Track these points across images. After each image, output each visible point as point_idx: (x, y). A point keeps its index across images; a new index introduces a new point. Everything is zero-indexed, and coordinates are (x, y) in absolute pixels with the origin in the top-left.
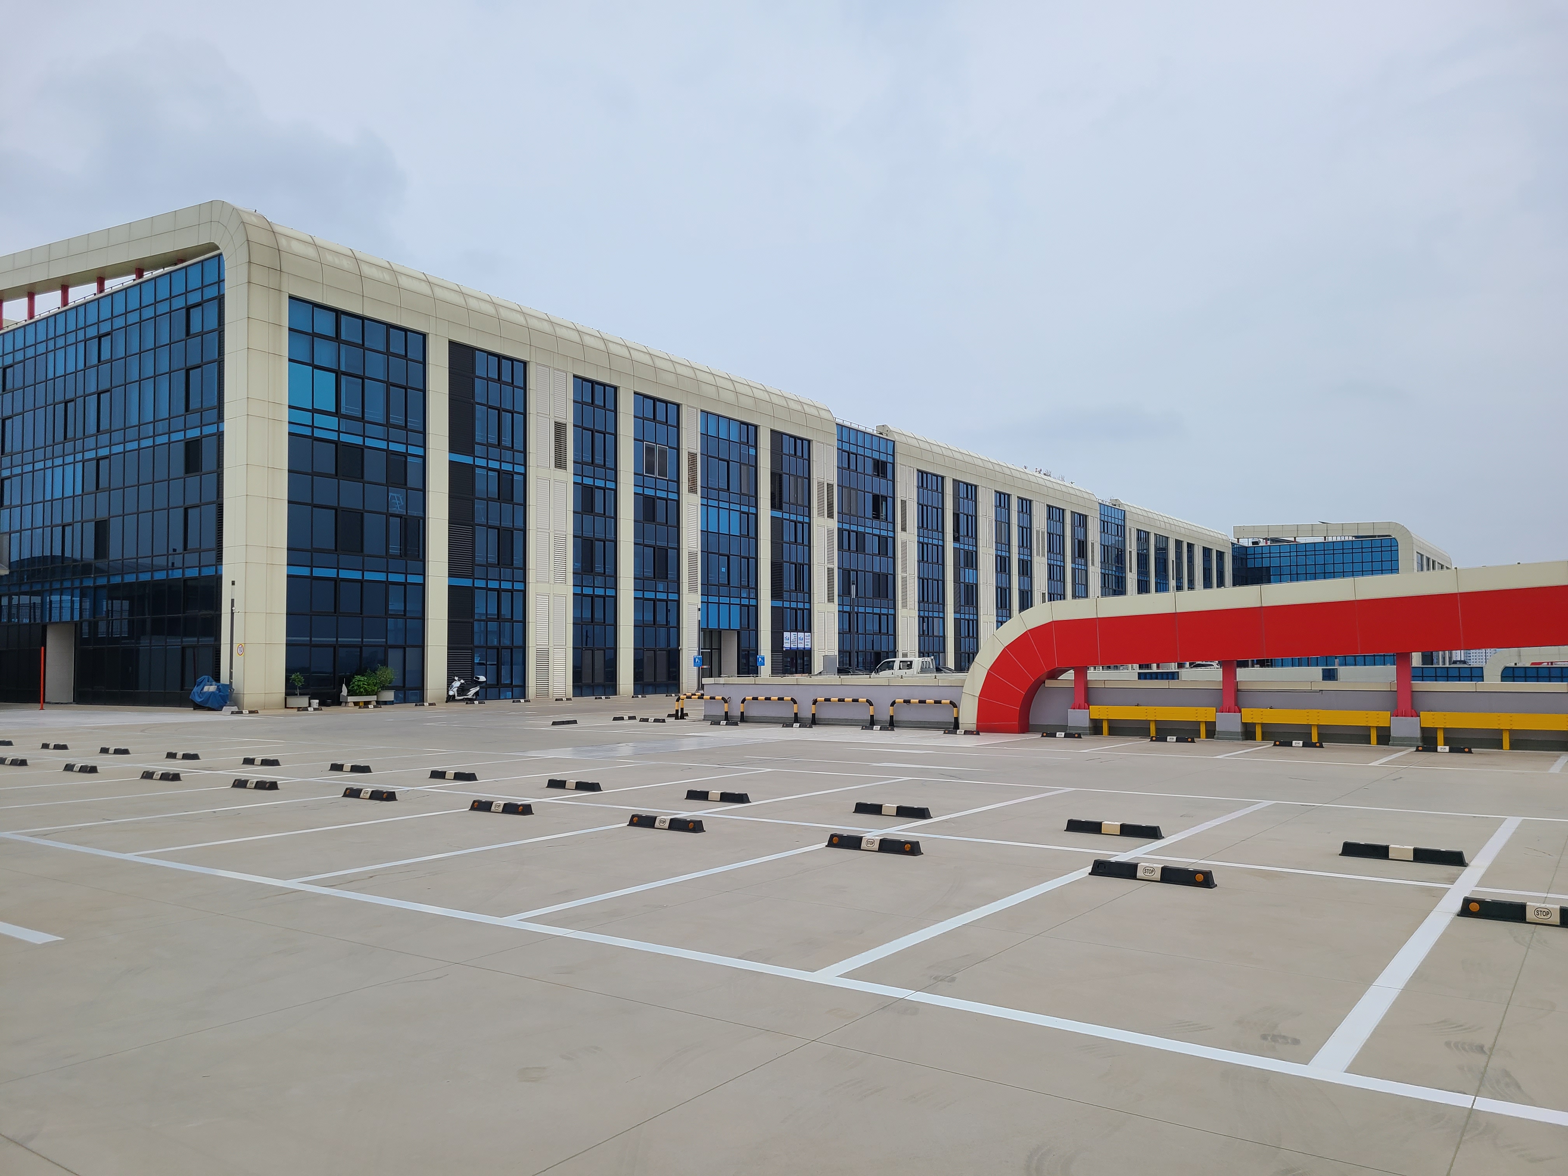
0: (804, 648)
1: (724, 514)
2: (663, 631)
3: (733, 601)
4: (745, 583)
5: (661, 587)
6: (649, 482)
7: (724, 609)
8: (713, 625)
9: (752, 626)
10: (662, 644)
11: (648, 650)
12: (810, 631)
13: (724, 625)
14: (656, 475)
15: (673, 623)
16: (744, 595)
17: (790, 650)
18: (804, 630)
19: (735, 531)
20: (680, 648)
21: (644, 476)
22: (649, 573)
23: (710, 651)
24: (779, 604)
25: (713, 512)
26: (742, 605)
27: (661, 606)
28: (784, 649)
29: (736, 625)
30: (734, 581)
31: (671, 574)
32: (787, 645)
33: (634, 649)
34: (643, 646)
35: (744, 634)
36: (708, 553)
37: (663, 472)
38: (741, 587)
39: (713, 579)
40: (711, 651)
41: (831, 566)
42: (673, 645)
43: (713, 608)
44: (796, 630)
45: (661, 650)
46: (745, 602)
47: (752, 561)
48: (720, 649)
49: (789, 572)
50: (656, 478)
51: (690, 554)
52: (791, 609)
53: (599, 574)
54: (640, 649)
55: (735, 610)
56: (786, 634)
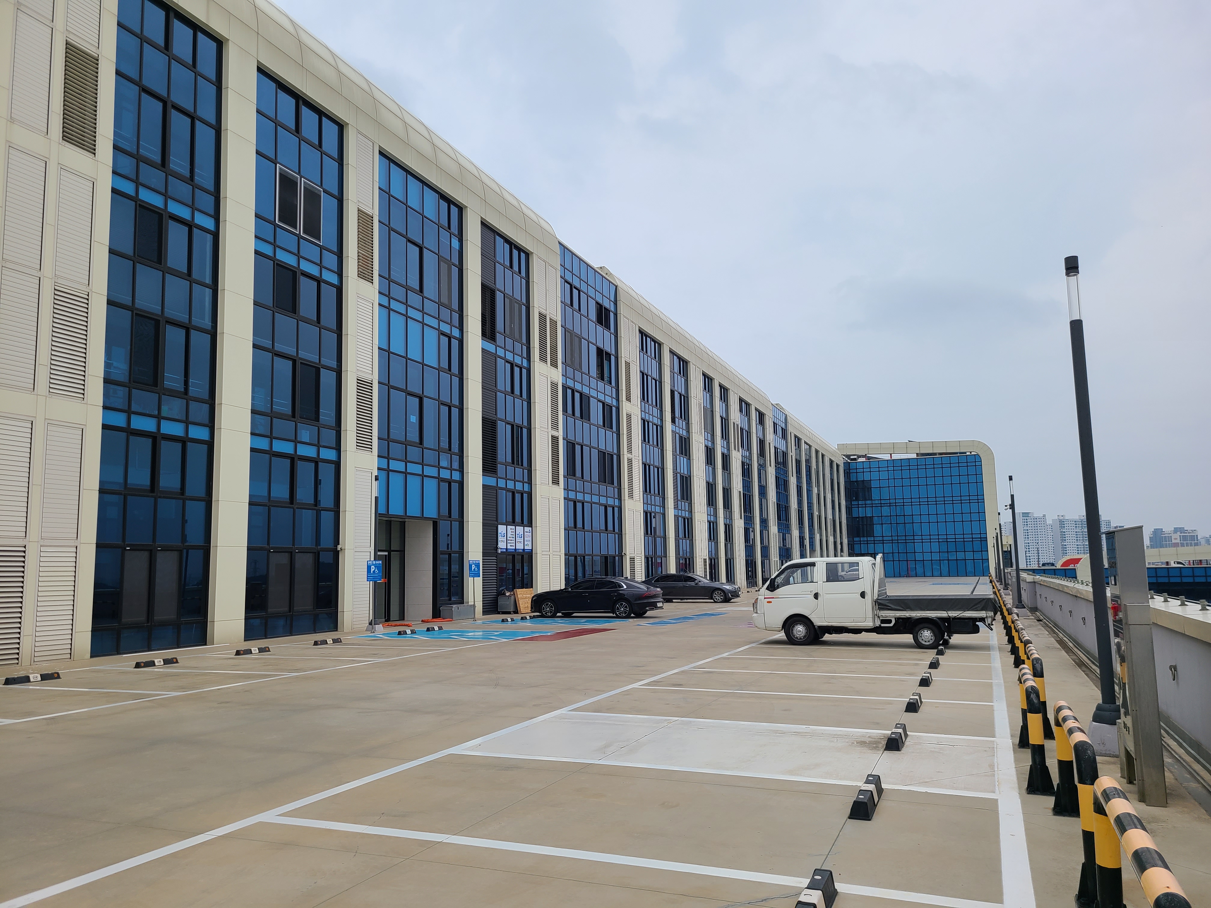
0: (524, 549)
1: (414, 328)
2: (307, 516)
3: (429, 471)
4: (445, 445)
5: (306, 433)
6: (285, 239)
7: (414, 483)
8: (396, 509)
9: (455, 514)
10: (306, 540)
11: (278, 551)
12: (530, 524)
13: (414, 510)
14: (300, 229)
15: (326, 500)
16: (444, 463)
17: (507, 552)
18: (523, 523)
19: (431, 360)
20: (339, 547)
21: (276, 226)
22: (284, 405)
23: (386, 553)
24: (492, 481)
25: (397, 321)
26: (441, 480)
27: (305, 471)
28: (499, 551)
29: (431, 511)
30: (429, 440)
31: (326, 414)
32: (502, 545)
33: (249, 549)
34: (268, 544)
35: (443, 526)
36: (390, 387)
37: (312, 228)
38: (439, 450)
39: (397, 433)
40: (389, 555)
41: (555, 434)
42: (326, 542)
43: (396, 480)
44: (513, 522)
45: (303, 551)
46: (445, 474)
47: (455, 412)
48: (402, 552)
49: (504, 434)
50: (299, 236)
51: (360, 382)
52: (508, 490)
53: (173, 393)
54: (261, 549)
55: (431, 486)
56: (501, 529)
